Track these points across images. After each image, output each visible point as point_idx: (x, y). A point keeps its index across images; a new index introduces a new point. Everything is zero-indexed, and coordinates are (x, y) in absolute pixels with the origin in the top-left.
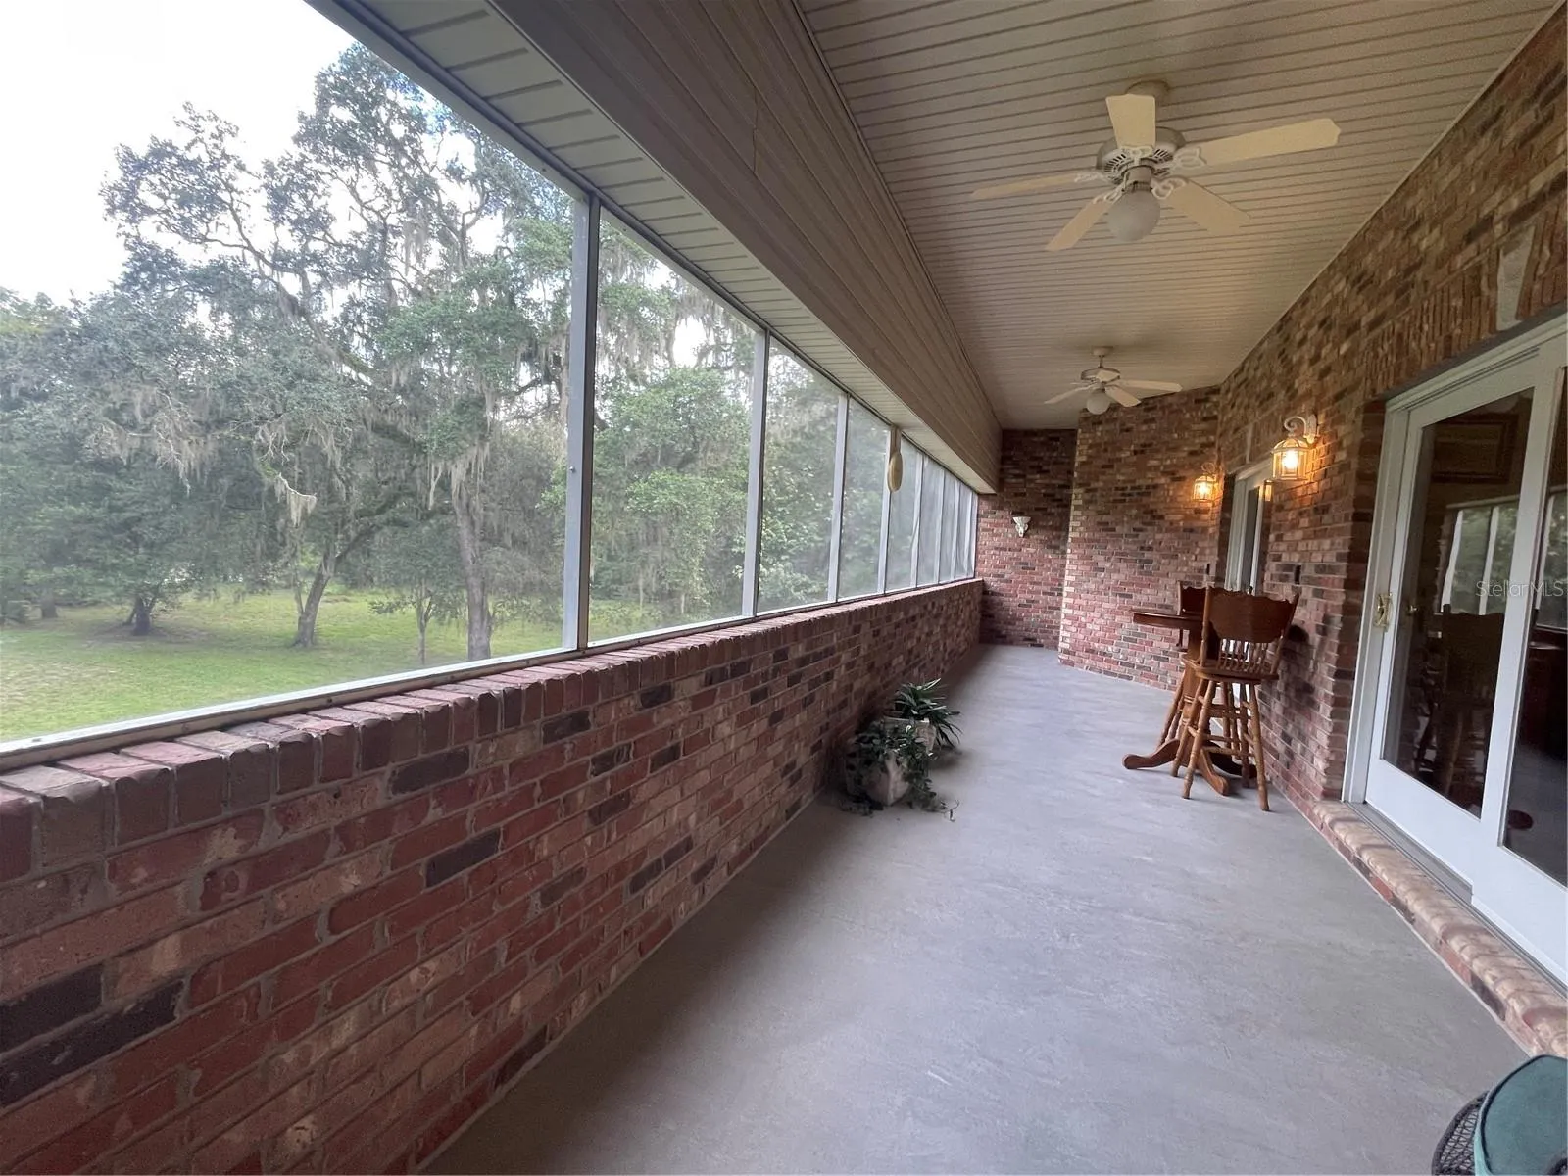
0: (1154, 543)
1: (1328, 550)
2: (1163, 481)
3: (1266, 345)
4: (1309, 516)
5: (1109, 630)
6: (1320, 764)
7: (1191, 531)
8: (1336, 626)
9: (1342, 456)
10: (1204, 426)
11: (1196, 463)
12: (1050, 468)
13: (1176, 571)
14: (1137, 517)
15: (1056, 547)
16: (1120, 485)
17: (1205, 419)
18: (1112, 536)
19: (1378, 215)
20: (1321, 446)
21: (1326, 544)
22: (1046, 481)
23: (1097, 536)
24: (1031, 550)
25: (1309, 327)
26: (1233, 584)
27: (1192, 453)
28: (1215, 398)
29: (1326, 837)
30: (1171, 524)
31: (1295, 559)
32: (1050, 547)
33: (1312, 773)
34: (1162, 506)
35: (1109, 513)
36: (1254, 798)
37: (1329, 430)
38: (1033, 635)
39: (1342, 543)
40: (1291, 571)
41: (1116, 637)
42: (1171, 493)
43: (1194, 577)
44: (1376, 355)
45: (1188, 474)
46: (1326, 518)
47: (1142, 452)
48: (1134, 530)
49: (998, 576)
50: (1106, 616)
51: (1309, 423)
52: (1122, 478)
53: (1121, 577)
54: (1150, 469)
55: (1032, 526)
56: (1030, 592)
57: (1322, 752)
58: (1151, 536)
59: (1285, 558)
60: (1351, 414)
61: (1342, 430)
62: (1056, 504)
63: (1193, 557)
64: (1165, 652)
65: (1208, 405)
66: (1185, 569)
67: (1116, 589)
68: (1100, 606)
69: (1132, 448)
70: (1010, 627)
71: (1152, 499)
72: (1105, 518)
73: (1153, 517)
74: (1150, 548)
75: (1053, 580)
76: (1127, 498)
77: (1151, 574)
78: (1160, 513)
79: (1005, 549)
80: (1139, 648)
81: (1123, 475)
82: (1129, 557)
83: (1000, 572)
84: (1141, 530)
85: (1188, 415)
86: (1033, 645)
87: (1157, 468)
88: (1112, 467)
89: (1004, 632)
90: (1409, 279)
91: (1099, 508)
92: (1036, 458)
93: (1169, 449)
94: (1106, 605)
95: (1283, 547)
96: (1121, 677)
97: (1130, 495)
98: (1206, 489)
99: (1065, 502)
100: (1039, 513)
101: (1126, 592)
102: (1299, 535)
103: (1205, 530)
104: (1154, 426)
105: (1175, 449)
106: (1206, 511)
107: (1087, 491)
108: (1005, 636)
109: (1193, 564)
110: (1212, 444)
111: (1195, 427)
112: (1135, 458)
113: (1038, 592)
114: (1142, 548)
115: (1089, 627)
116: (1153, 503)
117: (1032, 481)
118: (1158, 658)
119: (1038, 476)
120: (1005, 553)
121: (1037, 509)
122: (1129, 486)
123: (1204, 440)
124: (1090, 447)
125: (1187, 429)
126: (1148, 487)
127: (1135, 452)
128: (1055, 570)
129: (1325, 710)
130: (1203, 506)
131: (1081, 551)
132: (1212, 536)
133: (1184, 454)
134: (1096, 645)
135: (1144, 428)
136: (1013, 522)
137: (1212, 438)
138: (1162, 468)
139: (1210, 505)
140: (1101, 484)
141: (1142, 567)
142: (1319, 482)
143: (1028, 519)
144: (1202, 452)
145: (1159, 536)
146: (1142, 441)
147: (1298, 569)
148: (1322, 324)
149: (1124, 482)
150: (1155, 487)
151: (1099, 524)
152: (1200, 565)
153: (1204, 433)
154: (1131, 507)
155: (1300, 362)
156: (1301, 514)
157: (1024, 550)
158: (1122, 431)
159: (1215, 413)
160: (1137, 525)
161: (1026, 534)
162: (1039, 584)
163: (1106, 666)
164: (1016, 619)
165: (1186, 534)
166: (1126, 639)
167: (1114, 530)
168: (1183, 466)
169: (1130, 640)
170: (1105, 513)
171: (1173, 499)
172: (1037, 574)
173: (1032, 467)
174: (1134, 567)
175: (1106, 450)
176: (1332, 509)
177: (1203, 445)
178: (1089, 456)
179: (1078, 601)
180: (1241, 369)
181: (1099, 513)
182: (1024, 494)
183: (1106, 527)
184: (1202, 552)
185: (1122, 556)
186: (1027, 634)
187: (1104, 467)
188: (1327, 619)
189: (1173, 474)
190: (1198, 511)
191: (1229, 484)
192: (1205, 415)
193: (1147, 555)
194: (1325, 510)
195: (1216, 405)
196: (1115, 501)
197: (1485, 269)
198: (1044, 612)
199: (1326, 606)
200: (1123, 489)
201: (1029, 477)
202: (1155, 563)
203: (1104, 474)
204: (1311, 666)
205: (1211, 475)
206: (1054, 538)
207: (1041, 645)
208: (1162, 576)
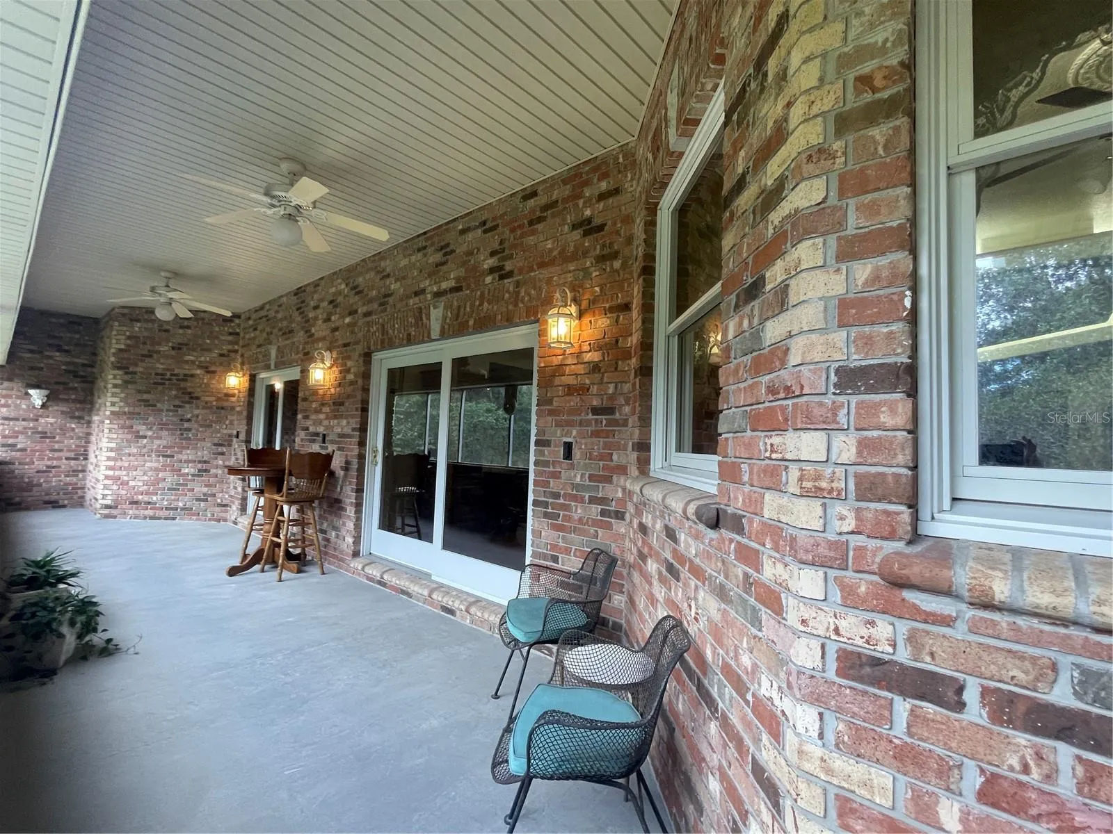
0: (193, 416)
1: (345, 425)
2: (198, 372)
3: (285, 299)
4: (329, 406)
5: (153, 485)
6: (350, 540)
7: (222, 408)
8: (355, 466)
9: (351, 377)
10: (230, 338)
11: (226, 362)
12: (72, 348)
13: (211, 437)
14: (176, 397)
15: (80, 418)
16: (160, 371)
17: (231, 334)
18: (152, 411)
19: (363, 260)
20: (334, 369)
21: (344, 422)
22: (68, 360)
23: (137, 410)
24: (51, 420)
25: (322, 300)
26: (257, 444)
27: (222, 355)
28: (237, 321)
29: (357, 577)
30: (206, 403)
31: (321, 429)
32: (73, 417)
33: (344, 546)
34: (199, 390)
35: (149, 392)
36: (315, 570)
37: (340, 361)
38: (54, 497)
39: (355, 422)
40: (319, 436)
41: (159, 489)
42: (205, 381)
43: (225, 441)
44: (369, 331)
45: (220, 369)
46: (342, 408)
47: (180, 349)
48: (174, 406)
49: (9, 445)
50: (150, 473)
51: (327, 355)
52: (161, 366)
53: (164, 442)
54: (187, 362)
55: (51, 398)
56: (49, 459)
57: (350, 534)
58: (188, 411)
59: (312, 429)
60: (356, 355)
61: (349, 364)
62: (79, 380)
63: (225, 426)
64: (205, 495)
65: (232, 324)
66: (219, 435)
67: (159, 451)
68: (144, 466)
69: (170, 344)
70: (25, 494)
71: (189, 385)
72: (145, 396)
73: (192, 398)
74: (189, 420)
75: (77, 446)
76: (167, 382)
77: (190, 439)
78: (196, 395)
79: (17, 419)
80: (182, 495)
81: (162, 364)
82: (170, 427)
83: (11, 441)
84: (180, 407)
85: (217, 329)
86: (54, 507)
87: (193, 362)
88: (150, 356)
89: (17, 499)
90: (386, 300)
91: (140, 388)
92: (55, 337)
93: (202, 350)
94: (148, 464)
95: (309, 423)
96: (166, 519)
97: (169, 380)
98: (235, 381)
99: (89, 379)
100: (61, 388)
101: (169, 453)
102: (322, 416)
103: (233, 408)
104: (189, 331)
105: (209, 350)
106: (233, 395)
107: (126, 373)
108: (20, 503)
109: (225, 432)
110: (236, 351)
111: (223, 338)
112: (173, 353)
113: (59, 459)
114: (182, 420)
115: (132, 483)
116: (191, 387)
117: (50, 357)
118: (199, 500)
119: (58, 354)
120: (17, 423)
121: (57, 383)
122: (168, 373)
123: (230, 347)
124: (129, 338)
125: (217, 338)
126: (185, 375)
127: (173, 348)
128: (79, 438)
129: (350, 511)
130: (231, 392)
131: (122, 422)
132: (240, 413)
133: (215, 355)
134: (140, 497)
135: (181, 331)
136: (27, 394)
137: (236, 347)
138: (197, 363)
139: (236, 391)
140: (141, 369)
141: (182, 434)
142: (335, 388)
143: (45, 392)
144: (228, 356)
145: (196, 412)
146: (180, 341)
147: (324, 436)
148: (331, 302)
149: (164, 369)
150: (192, 376)
151: (139, 401)
152: (230, 432)
153: (231, 343)
154: (171, 389)
155: (316, 318)
156: (323, 405)
157: (42, 420)
158: (160, 330)
159: (238, 330)
160: (177, 403)
161: (44, 406)
162: (61, 451)
163: (149, 513)
164: (30, 486)
165: (218, 411)
166: (169, 489)
167: (155, 406)
168: (215, 363)
169: (174, 490)
170: (145, 393)
171: (207, 385)
172: (57, 442)
173: (50, 345)
174: (174, 434)
175: (144, 343)
176: (347, 404)
177: (229, 351)
178: (128, 345)
179: (119, 463)
180: (262, 308)
181: (139, 392)
182: (41, 369)
183: (147, 403)
184: (231, 423)
185: (162, 426)
186: (47, 498)
187: (143, 356)
188: (348, 463)
189: (207, 368)
190: (227, 395)
191: (253, 379)
192: (230, 330)
193: (186, 425)
194: (342, 404)
195: (239, 325)
196: (155, 383)
197: (424, 311)
198: (66, 476)
199: (347, 455)
200: (162, 375)
201: (47, 353)
202: (193, 431)
203: (143, 361)
204: (339, 489)
205: (237, 372)
206: (77, 409)
207: (64, 506)
208: (200, 440)
